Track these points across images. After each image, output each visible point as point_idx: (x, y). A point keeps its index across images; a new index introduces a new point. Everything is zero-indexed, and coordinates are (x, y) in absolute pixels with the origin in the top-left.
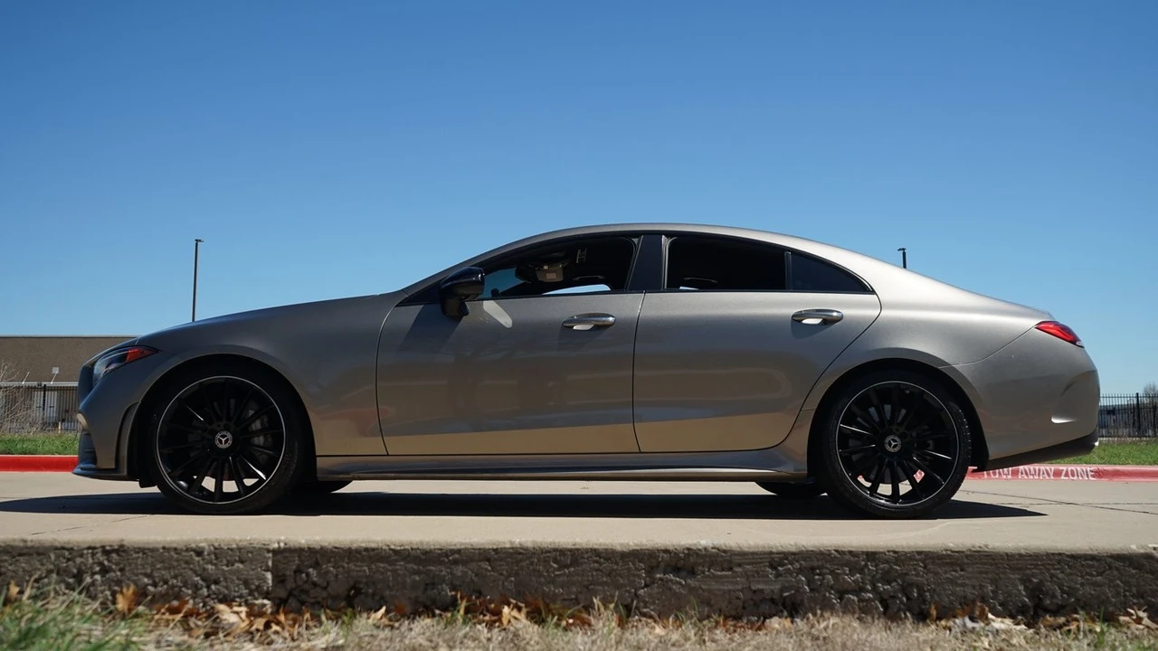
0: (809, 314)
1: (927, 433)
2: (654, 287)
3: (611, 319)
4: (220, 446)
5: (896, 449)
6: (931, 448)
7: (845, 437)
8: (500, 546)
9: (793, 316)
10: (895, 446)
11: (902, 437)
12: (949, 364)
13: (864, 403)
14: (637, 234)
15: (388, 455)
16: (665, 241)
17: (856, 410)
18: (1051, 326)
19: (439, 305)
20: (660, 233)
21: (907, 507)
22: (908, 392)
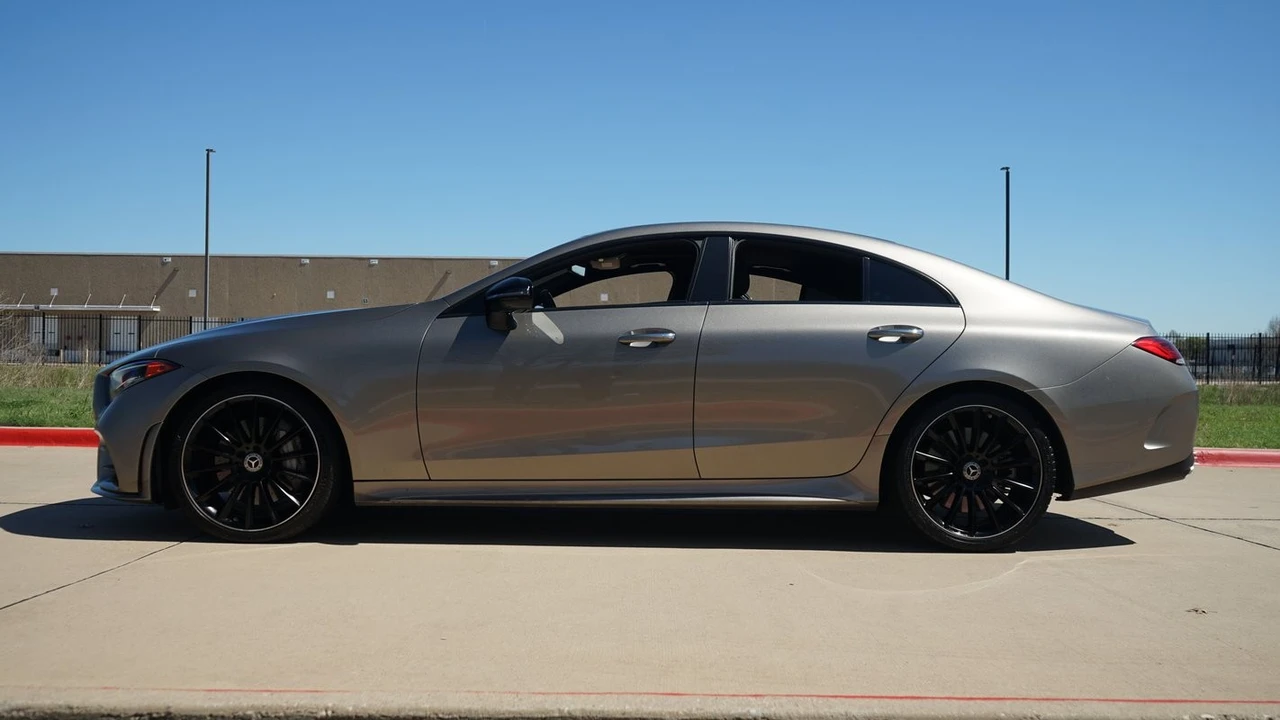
0: (886, 331)
1: (1010, 460)
2: (719, 298)
3: (671, 335)
4: (250, 469)
5: (975, 477)
6: (1012, 476)
7: (920, 463)
8: (548, 715)
9: (869, 333)
10: (974, 474)
11: (982, 464)
12: (1035, 387)
13: (942, 427)
14: (701, 236)
15: (430, 480)
16: (733, 244)
17: (935, 436)
18: (1150, 343)
19: (484, 317)
20: (726, 235)
21: (984, 540)
22: (990, 417)
